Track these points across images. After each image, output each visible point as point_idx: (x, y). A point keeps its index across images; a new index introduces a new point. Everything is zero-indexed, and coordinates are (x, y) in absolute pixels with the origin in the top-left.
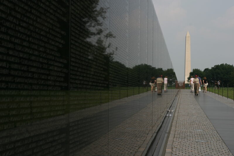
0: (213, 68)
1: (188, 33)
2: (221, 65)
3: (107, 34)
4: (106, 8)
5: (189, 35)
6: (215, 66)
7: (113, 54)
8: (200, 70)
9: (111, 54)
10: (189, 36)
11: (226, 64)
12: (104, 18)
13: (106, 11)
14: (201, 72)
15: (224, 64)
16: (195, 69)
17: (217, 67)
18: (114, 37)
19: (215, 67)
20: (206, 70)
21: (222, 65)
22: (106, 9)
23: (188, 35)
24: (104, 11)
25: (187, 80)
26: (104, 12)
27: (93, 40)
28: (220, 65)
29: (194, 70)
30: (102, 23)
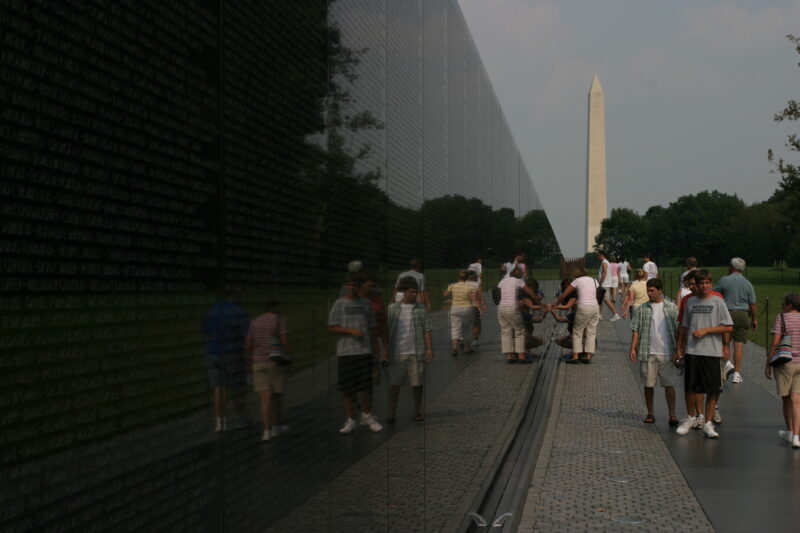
0: (674, 206)
1: (596, 81)
2: (699, 195)
3: (357, 118)
4: (359, 50)
5: (600, 87)
6: (680, 199)
7: (377, 178)
8: (635, 212)
9: (370, 176)
10: (601, 91)
11: (716, 192)
12: (353, 78)
13: (360, 58)
14: (638, 217)
15: (710, 192)
16: (619, 210)
17: (686, 203)
18: (378, 127)
19: (682, 202)
20: (654, 211)
21: (703, 195)
22: (359, 52)
23: (597, 87)
24: (352, 57)
25: (595, 243)
26: (351, 61)
27: (320, 140)
28: (695, 194)
29: (614, 212)
30: (346, 94)
